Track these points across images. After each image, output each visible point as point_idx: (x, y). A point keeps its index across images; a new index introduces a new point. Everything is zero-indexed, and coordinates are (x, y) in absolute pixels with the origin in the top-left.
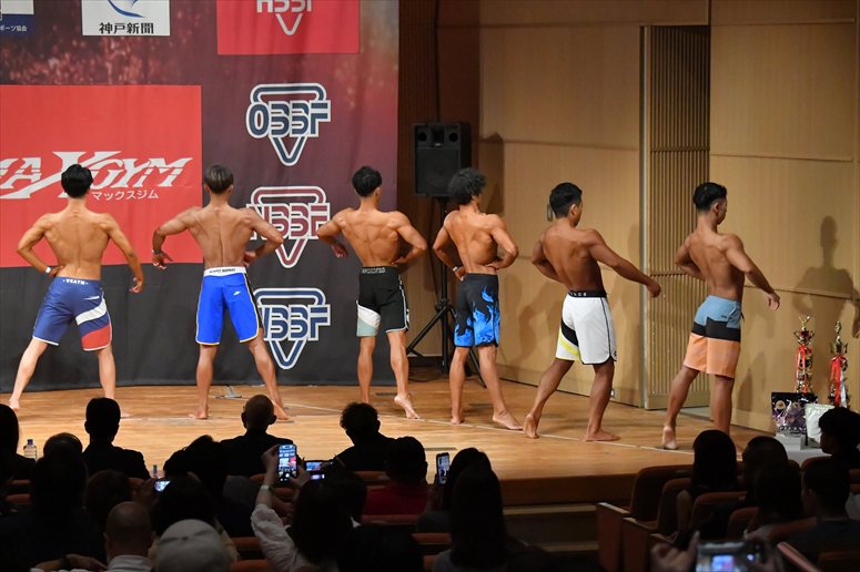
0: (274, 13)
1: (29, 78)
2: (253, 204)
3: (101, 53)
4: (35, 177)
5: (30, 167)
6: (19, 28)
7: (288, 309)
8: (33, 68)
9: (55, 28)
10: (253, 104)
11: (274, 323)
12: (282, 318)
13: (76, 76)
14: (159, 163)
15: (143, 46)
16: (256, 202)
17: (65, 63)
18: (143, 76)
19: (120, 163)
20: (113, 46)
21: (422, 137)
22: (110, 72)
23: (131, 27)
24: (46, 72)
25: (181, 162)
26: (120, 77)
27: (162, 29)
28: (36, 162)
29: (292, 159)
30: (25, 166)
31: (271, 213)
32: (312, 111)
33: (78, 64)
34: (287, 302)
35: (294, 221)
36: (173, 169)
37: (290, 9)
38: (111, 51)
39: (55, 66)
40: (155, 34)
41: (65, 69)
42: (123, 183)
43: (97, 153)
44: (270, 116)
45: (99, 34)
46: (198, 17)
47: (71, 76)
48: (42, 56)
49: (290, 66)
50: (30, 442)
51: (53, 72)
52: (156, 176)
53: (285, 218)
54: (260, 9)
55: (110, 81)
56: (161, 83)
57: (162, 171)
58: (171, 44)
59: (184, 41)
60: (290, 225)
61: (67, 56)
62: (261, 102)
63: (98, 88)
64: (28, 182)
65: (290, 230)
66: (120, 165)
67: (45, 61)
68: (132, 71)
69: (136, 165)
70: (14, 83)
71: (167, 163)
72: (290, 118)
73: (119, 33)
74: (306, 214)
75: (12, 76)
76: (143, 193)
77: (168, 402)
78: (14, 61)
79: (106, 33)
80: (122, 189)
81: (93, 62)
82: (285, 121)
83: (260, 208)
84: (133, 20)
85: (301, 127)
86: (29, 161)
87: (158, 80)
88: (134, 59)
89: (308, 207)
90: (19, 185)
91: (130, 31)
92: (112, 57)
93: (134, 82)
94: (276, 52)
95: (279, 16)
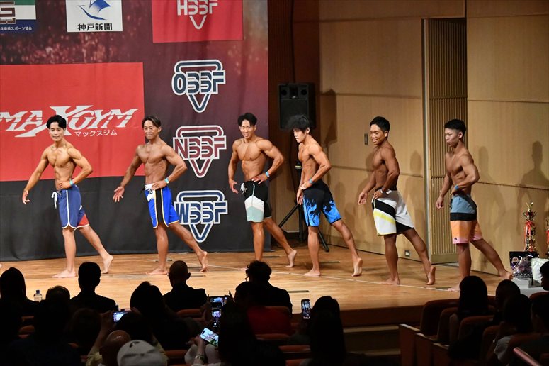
0: (188, 15)
1: (33, 60)
2: (177, 137)
3: (79, 43)
4: (39, 122)
5: (35, 117)
6: (27, 29)
8: (37, 54)
9: (49, 28)
10: (176, 73)
11: (192, 213)
12: (197, 210)
13: (63, 58)
14: (117, 112)
15: (106, 38)
16: (179, 136)
17: (56, 50)
18: (106, 57)
19: (92, 113)
20: (87, 38)
21: (283, 93)
22: (85, 55)
23: (98, 26)
24: (44, 56)
25: (131, 112)
26: (92, 58)
27: (118, 27)
28: (39, 113)
29: (201, 108)
30: (32, 116)
31: (189, 143)
32: (213, 77)
33: (65, 50)
34: (200, 199)
35: (203, 148)
36: (126, 116)
37: (198, 12)
38: (86, 42)
39: (50, 52)
40: (113, 30)
41: (56, 54)
43: (77, 107)
44: (187, 81)
45: (78, 31)
46: (140, 19)
47: (61, 58)
48: (42, 46)
49: (199, 48)
50: (38, 292)
51: (49, 56)
52: (115, 120)
53: (198, 146)
54: (179, 13)
55: (85, 61)
56: (118, 62)
57: (119, 117)
58: (123, 36)
59: (132, 34)
60: (201, 150)
61: (58, 45)
62: (181, 72)
63: (78, 66)
64: (34, 126)
65: (201, 154)
66: (92, 114)
67: (44, 49)
68: (99, 54)
69: (103, 114)
70: (24, 63)
71: (122, 112)
72: (200, 82)
73: (90, 30)
74: (211, 143)
75: (23, 59)
76: (107, 132)
77: (125, 264)
78: (24, 49)
79: (82, 30)
80: (94, 129)
81: (74, 49)
82: (197, 84)
83: (182, 140)
84: (99, 22)
85: (207, 88)
86: (34, 113)
87: (115, 60)
88: (100, 46)
89: (212, 139)
90: (29, 128)
91: (97, 29)
92: (86, 45)
93: (100, 61)
94: (190, 40)
95: (191, 17)
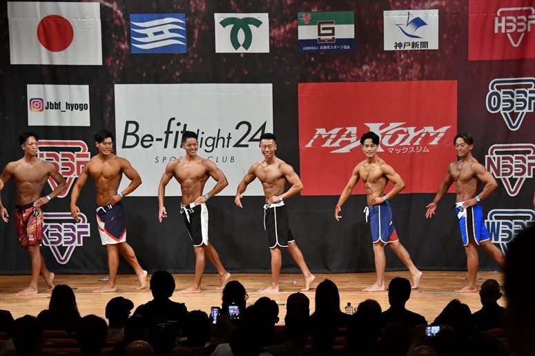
0: (506, 33)
1: (350, 78)
2: (489, 155)
3: (395, 61)
4: (353, 139)
5: (350, 133)
6: (345, 47)
7: (512, 223)
8: (354, 72)
9: (367, 46)
10: (491, 91)
11: (503, 231)
12: (508, 229)
13: (379, 76)
14: (430, 129)
15: (421, 56)
16: (492, 154)
17: (373, 68)
18: (420, 75)
19: (405, 130)
20: (402, 56)
22: (400, 73)
23: (414, 44)
24: (361, 74)
25: (444, 129)
26: (407, 76)
27: (434, 45)
28: (353, 130)
29: (515, 126)
30: (347, 132)
31: (501, 161)
32: (529, 95)
33: (381, 68)
34: (512, 218)
35: (516, 166)
36: (439, 134)
37: (516, 30)
38: (401, 60)
39: (367, 70)
40: (429, 48)
41: (372, 72)
42: (407, 142)
43: (391, 124)
44: (502, 99)
45: (394, 49)
46: (456, 37)
47: (376, 75)
48: (359, 64)
49: (515, 66)
50: (349, 304)
51: (365, 74)
52: (428, 138)
53: (511, 164)
54: (496, 31)
55: (400, 78)
56: (432, 79)
57: (431, 135)
58: (439, 55)
59: (447, 52)
60: (514, 168)
61: (374, 63)
62: (496, 90)
63: (392, 83)
64: (349, 142)
65: (514, 172)
67: (360, 67)
68: (414, 72)
69: (415, 131)
70: (342, 81)
71: (435, 130)
72: (515, 100)
73: (407, 48)
74: (524, 161)
75: (340, 77)
76: (419, 149)
77: (435, 281)
78: (342, 67)
79: (398, 49)
80: (406, 146)
81: (390, 67)
82: (512, 102)
83: (494, 158)
84: (415, 40)
85: (522, 106)
86: (349, 129)
87: (430, 78)
88: (415, 64)
89: (526, 157)
90: (344, 144)
91: (413, 47)
92: (402, 63)
93: (415, 79)
94: (507, 58)
95: (509, 35)
